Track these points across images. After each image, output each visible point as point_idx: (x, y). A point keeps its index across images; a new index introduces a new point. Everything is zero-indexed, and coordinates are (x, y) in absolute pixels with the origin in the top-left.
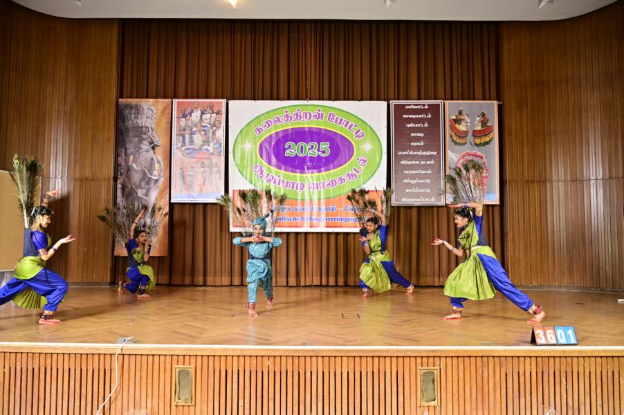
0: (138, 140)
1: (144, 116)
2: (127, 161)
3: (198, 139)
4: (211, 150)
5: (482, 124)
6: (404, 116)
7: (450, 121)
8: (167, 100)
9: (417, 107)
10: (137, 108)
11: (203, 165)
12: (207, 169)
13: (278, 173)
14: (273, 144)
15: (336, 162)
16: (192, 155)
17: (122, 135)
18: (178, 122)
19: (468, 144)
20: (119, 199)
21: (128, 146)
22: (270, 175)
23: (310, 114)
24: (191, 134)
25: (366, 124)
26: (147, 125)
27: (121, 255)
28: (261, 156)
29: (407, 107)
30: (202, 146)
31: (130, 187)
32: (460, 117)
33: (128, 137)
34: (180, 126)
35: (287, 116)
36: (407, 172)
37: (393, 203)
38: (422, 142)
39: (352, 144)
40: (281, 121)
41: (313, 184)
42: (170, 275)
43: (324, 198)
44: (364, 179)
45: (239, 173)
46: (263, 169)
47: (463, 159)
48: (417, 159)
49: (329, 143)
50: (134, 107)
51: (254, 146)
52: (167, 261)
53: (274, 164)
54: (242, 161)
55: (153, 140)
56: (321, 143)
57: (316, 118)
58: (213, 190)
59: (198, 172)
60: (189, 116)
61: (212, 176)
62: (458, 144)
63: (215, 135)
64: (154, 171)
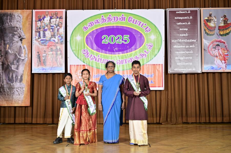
0: (12, 35)
1: (16, 21)
2: (5, 48)
3: (48, 34)
4: (56, 41)
5: (224, 22)
6: (176, 18)
7: (204, 21)
8: (29, 11)
9: (183, 12)
10: (11, 15)
11: (52, 50)
12: (54, 52)
13: (99, 54)
14: (94, 36)
15: (133, 47)
16: (45, 44)
17: (2, 32)
18: (36, 24)
19: (216, 35)
21: (6, 39)
22: (93, 55)
23: (117, 18)
24: (44, 31)
25: (152, 23)
26: (17, 26)
27: (2, 106)
28: (87, 44)
29: (177, 12)
30: (51, 38)
31: (7, 64)
32: (210, 18)
33: (5, 33)
34: (38, 26)
35: (103, 19)
36: (178, 53)
37: (169, 72)
38: (187, 34)
39: (143, 35)
40: (99, 22)
41: (119, 61)
42: (32, 117)
43: (126, 70)
44: (151, 57)
45: (73, 54)
46: (88, 52)
47: (213, 44)
48: (183, 44)
49: (129, 35)
50: (9, 15)
51: (83, 38)
52: (30, 109)
53: (95, 49)
54: (75, 47)
55: (21, 35)
56: (124, 35)
57: (121, 20)
58: (58, 65)
59: (49, 55)
60: (43, 20)
61: (57, 57)
62: (209, 35)
63: (59, 31)
64: (22, 54)
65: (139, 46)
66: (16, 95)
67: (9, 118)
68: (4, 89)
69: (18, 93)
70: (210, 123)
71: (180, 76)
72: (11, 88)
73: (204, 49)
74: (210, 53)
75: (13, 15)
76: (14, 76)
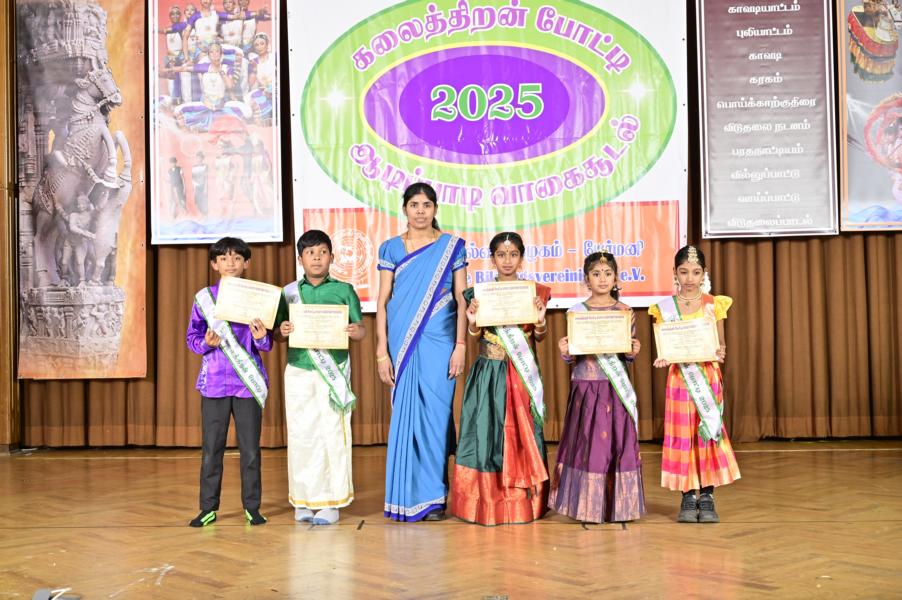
0: (66, 92)
1: (80, 32)
2: (40, 145)
3: (213, 84)
4: (247, 111)
6: (732, 10)
7: (850, 19)
11: (228, 150)
12: (238, 159)
13: (418, 163)
14: (400, 91)
15: (559, 133)
16: (200, 124)
17: (27, 80)
19: (897, 76)
20: (25, 240)
21: (42, 106)
22: (395, 169)
23: (492, 12)
24: (195, 73)
25: (635, 33)
26: (86, 53)
27: (35, 378)
28: (372, 122)
30: (224, 101)
32: (875, 7)
33: (40, 83)
34: (169, 54)
35: (434, 19)
36: (740, 152)
37: (706, 233)
38: (778, 74)
39: (598, 84)
40: (419, 31)
41: (503, 189)
42: (155, 423)
43: (531, 225)
44: (631, 174)
45: (317, 165)
46: (377, 155)
47: (885, 114)
48: (765, 118)
49: (540, 85)
50: (53, 9)
51: (354, 98)
52: (146, 389)
53: (405, 142)
54: (323, 136)
55: (103, 89)
56: (521, 85)
57: (507, 23)
58: (255, 210)
59: (217, 168)
60: (189, 27)
61: (250, 177)
62: (871, 77)
63: (256, 73)
64: (109, 169)
65: (582, 128)
66: (91, 334)
67: (63, 425)
68: (41, 311)
69: (96, 326)
70: (873, 438)
71: (751, 249)
72: (70, 306)
73: (849, 137)
74: (873, 153)
75: (67, 6)
76: (81, 259)
